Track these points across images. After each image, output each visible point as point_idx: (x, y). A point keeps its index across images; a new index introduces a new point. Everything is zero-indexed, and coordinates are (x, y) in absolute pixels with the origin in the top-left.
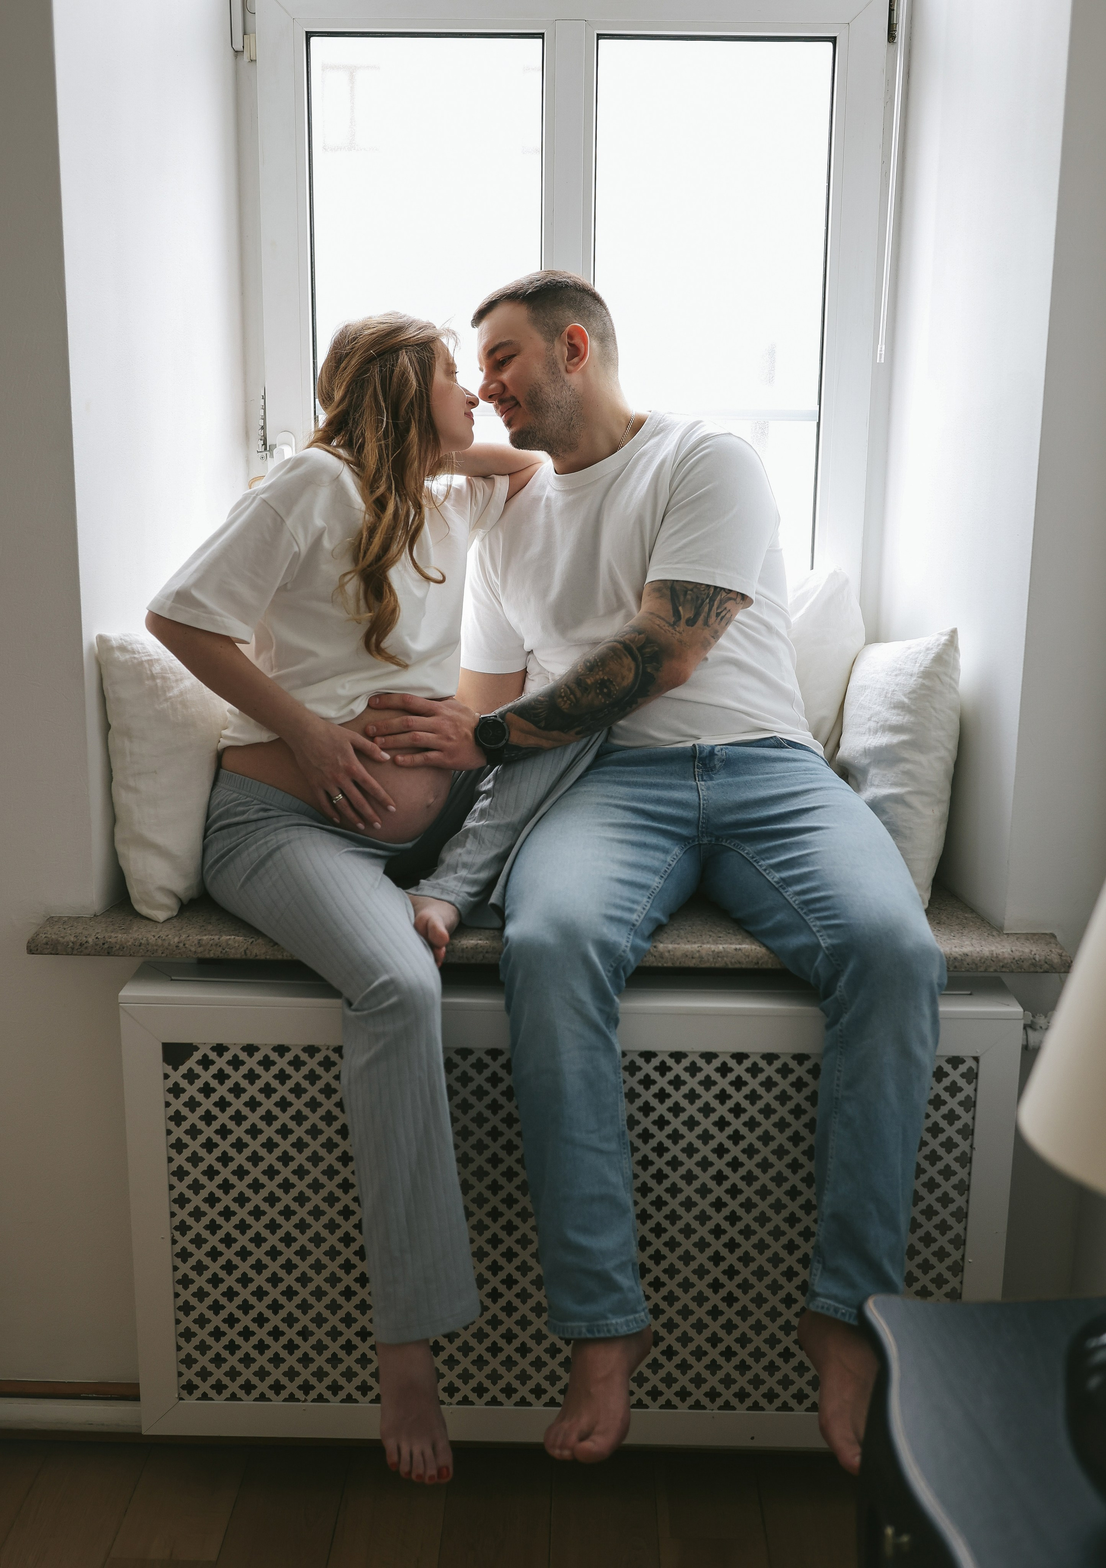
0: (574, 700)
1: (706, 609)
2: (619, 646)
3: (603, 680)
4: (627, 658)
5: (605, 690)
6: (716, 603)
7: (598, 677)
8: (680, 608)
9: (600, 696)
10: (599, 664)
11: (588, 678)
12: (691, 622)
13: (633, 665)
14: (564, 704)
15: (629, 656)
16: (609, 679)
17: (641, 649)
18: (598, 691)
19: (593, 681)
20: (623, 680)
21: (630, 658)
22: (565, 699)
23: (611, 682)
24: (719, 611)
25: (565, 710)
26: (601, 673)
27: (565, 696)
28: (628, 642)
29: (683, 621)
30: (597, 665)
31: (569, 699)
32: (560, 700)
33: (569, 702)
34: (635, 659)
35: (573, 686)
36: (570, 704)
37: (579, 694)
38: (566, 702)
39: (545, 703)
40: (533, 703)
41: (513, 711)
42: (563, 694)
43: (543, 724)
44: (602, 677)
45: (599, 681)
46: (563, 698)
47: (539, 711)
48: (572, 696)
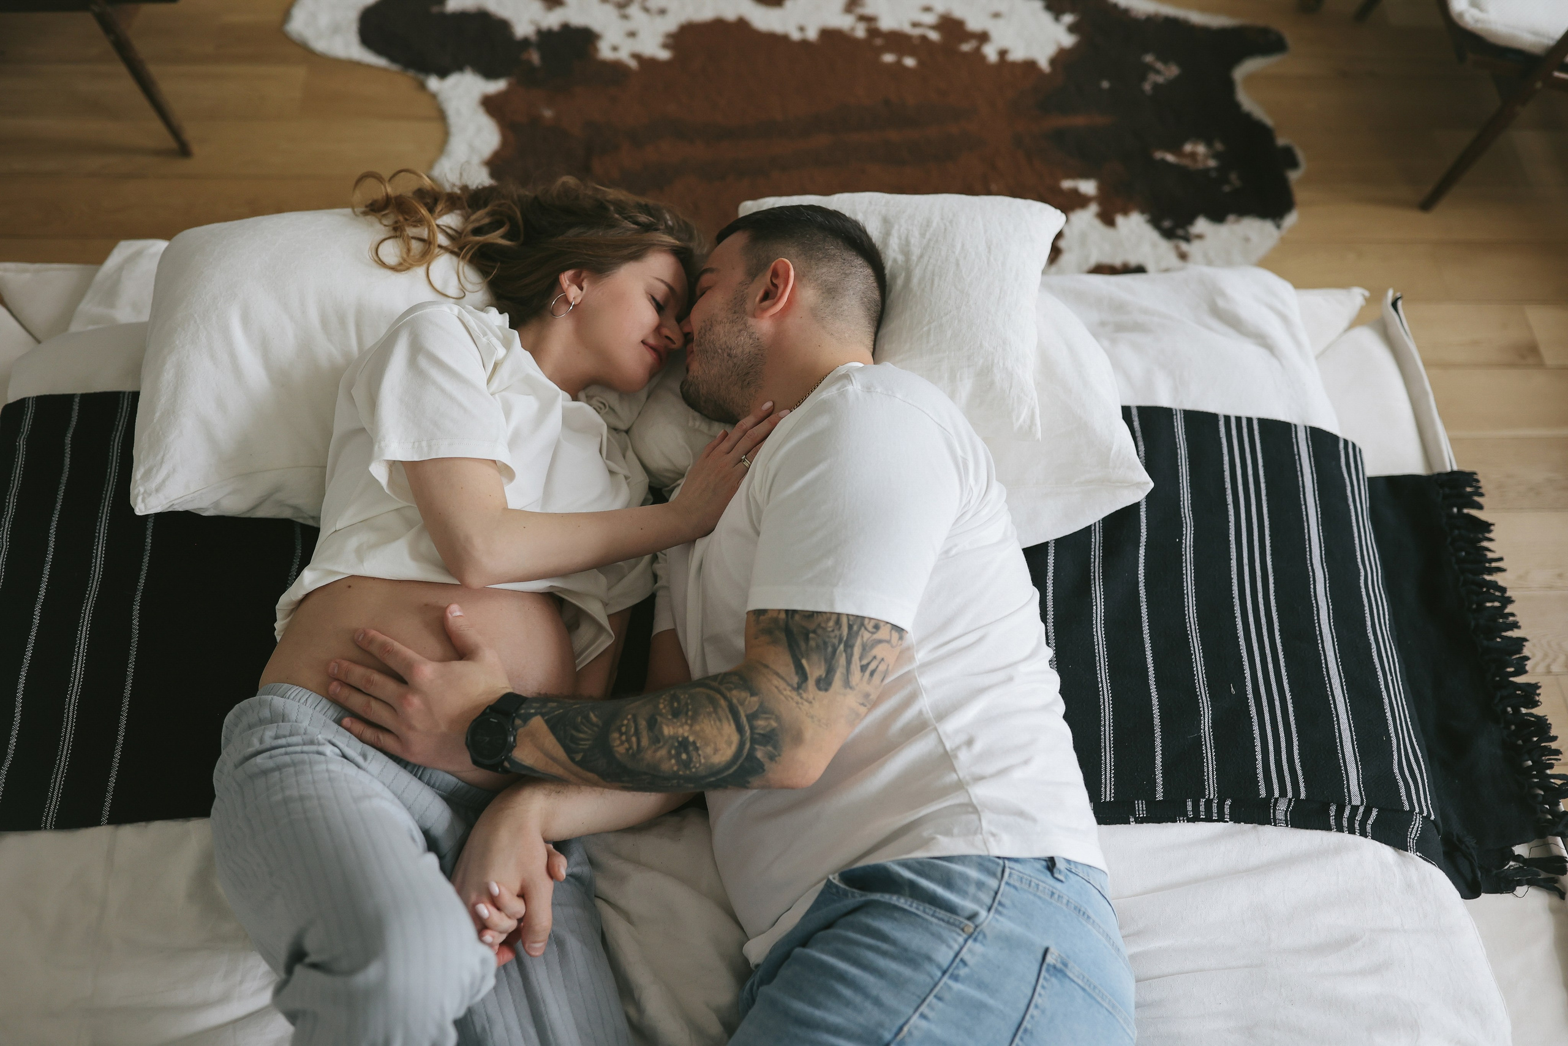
0: (635, 746)
3: (686, 739)
4: (730, 725)
5: (684, 756)
7: (680, 731)
9: (673, 761)
11: (667, 725)
13: (735, 738)
14: (618, 746)
15: (732, 722)
16: (694, 743)
17: (753, 718)
18: (673, 752)
19: (672, 733)
20: (715, 754)
21: (733, 726)
22: (624, 738)
23: (697, 749)
24: (864, 663)
25: (618, 756)
26: (687, 728)
27: (625, 733)
28: (735, 701)
30: (687, 715)
31: (628, 740)
32: (616, 735)
33: (626, 745)
34: (740, 729)
35: (642, 725)
36: (627, 750)
37: (645, 741)
38: (622, 743)
39: (596, 729)
40: (579, 719)
41: (546, 718)
42: (624, 729)
43: (579, 757)
44: (686, 734)
45: (680, 739)
46: (621, 734)
47: (582, 735)
48: (634, 739)
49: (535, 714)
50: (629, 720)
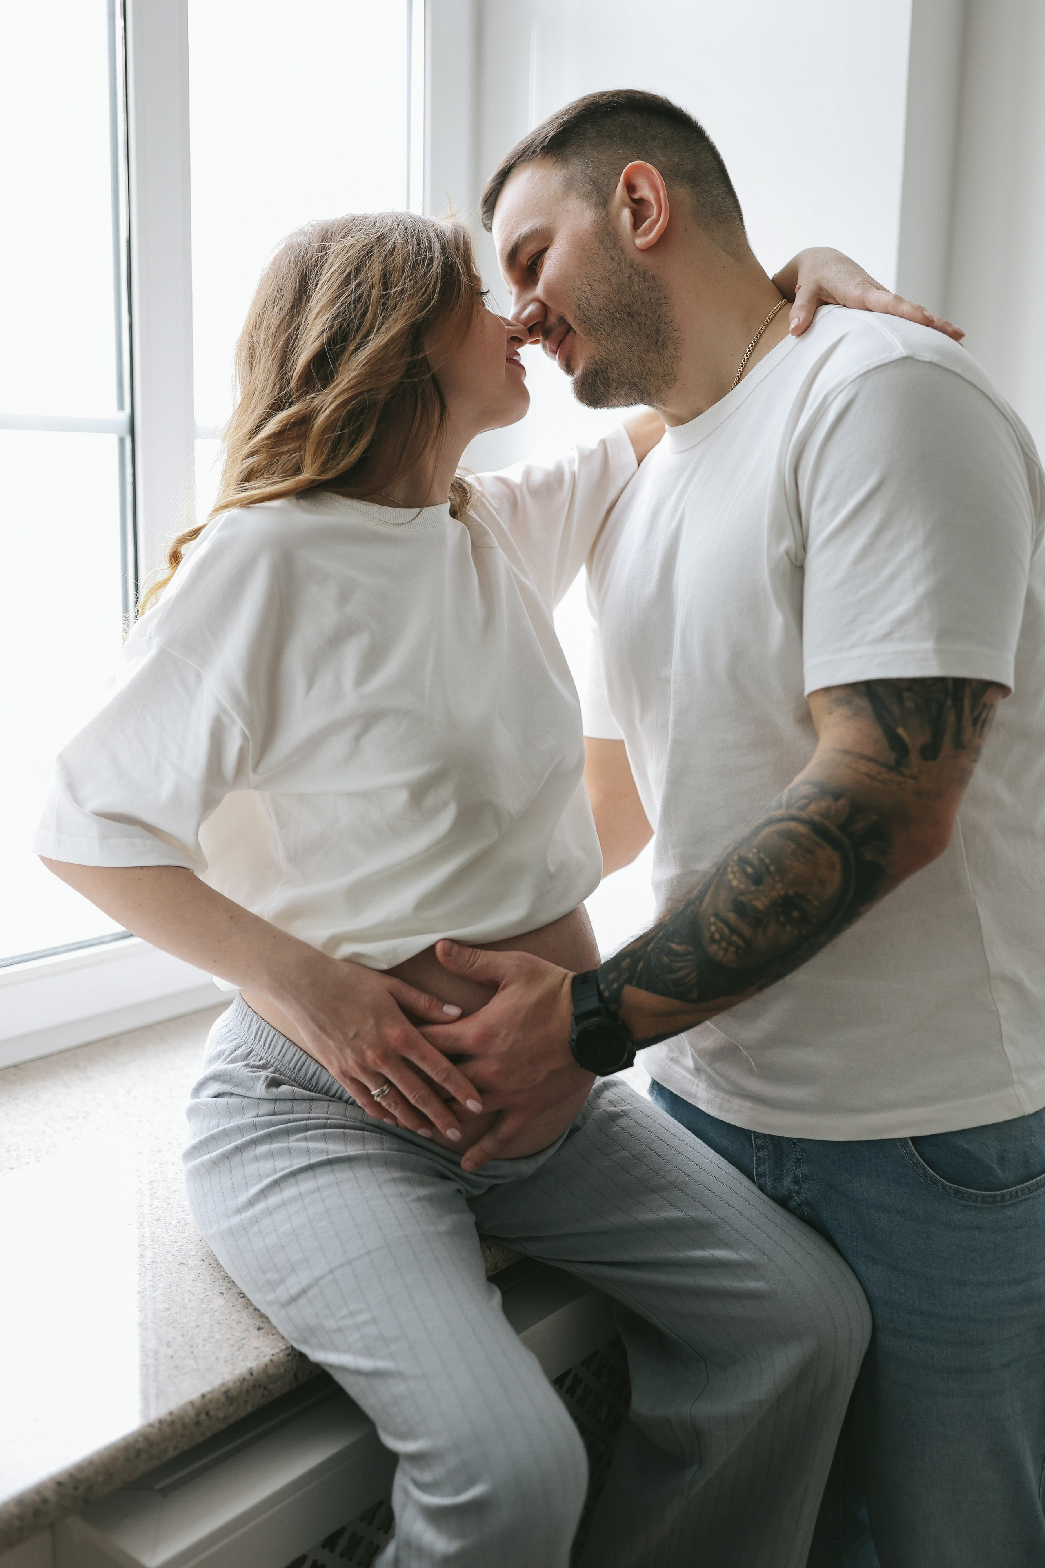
0: (741, 943)
1: (952, 718)
2: (801, 829)
3: (785, 897)
4: (823, 848)
5: (796, 914)
6: (967, 703)
7: (773, 893)
8: (901, 731)
9: (789, 927)
10: (772, 868)
11: (758, 898)
12: (930, 752)
13: (836, 858)
14: (725, 954)
15: (825, 845)
16: (796, 894)
17: (844, 827)
18: (782, 919)
19: (767, 903)
20: (823, 887)
21: (829, 846)
22: (724, 944)
23: (804, 898)
24: (976, 714)
26: (778, 883)
27: (723, 938)
28: (816, 818)
29: (914, 757)
30: (769, 872)
31: (730, 943)
32: (714, 948)
33: (732, 949)
34: (834, 843)
35: (732, 917)
36: (737, 952)
37: (746, 930)
39: (690, 957)
40: (665, 959)
41: (634, 982)
42: (717, 936)
43: (695, 994)
44: (783, 893)
45: (780, 902)
46: (719, 942)
47: (681, 974)
48: (735, 938)
49: (621, 988)
50: (714, 924)
